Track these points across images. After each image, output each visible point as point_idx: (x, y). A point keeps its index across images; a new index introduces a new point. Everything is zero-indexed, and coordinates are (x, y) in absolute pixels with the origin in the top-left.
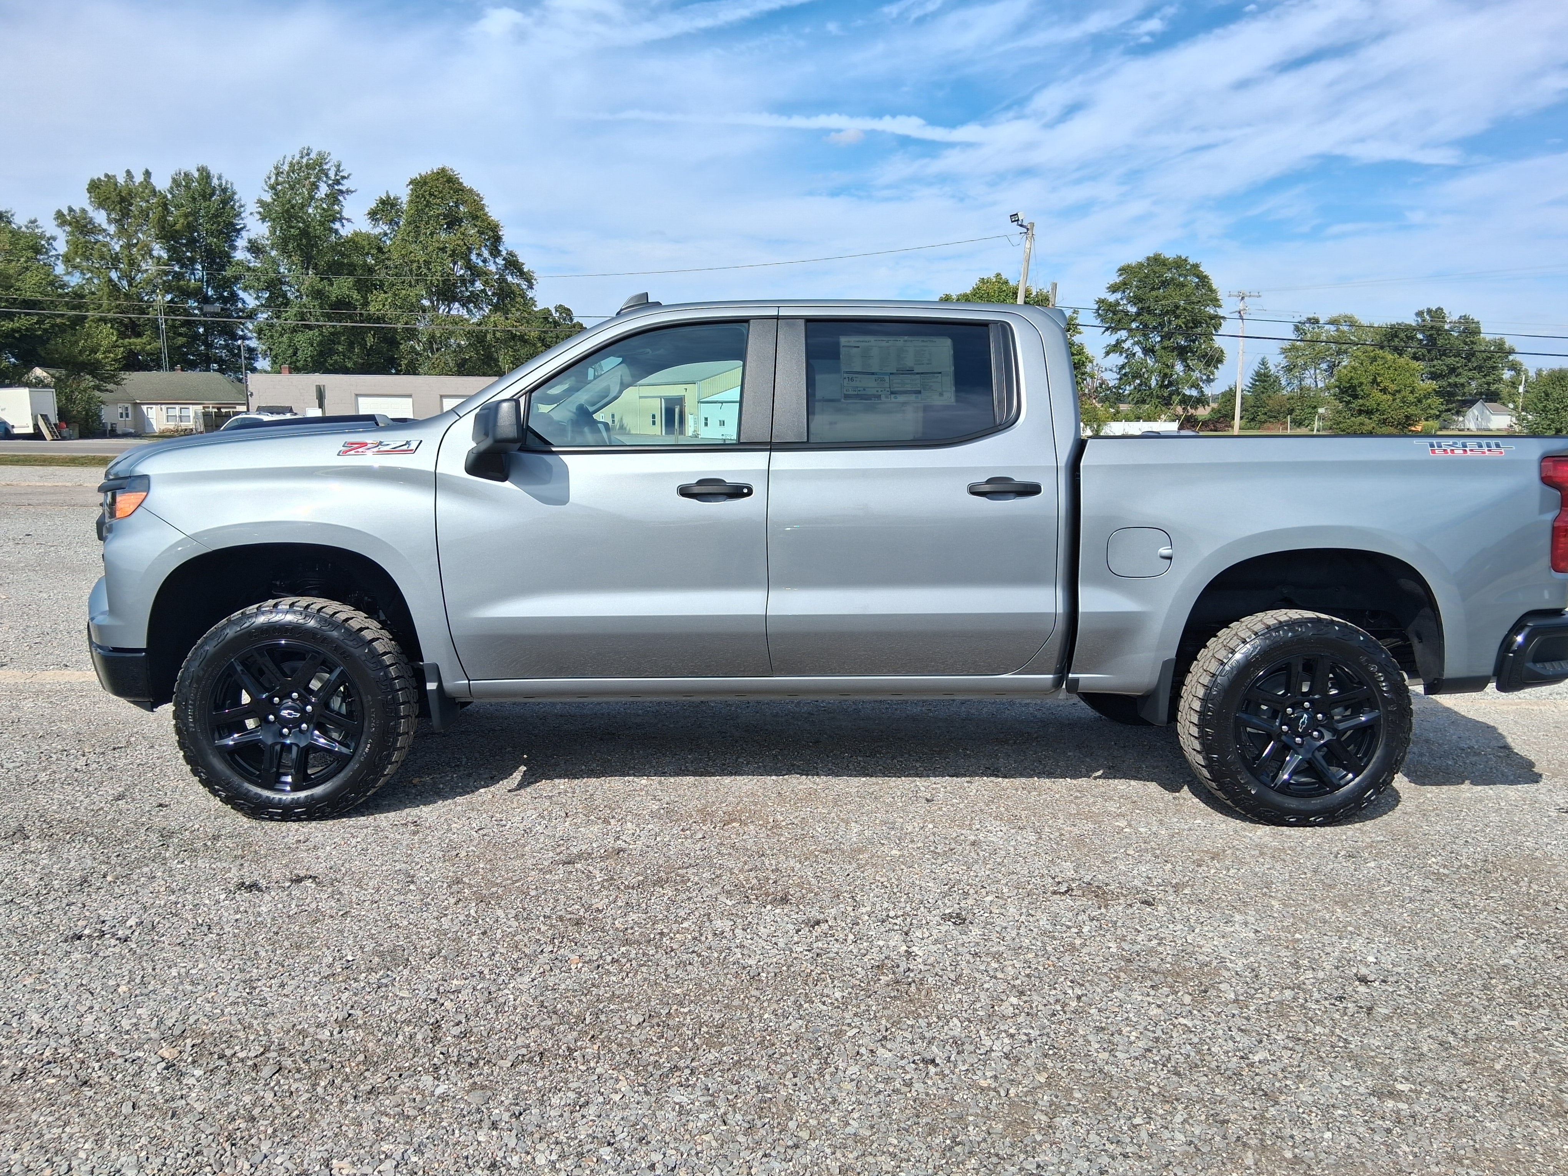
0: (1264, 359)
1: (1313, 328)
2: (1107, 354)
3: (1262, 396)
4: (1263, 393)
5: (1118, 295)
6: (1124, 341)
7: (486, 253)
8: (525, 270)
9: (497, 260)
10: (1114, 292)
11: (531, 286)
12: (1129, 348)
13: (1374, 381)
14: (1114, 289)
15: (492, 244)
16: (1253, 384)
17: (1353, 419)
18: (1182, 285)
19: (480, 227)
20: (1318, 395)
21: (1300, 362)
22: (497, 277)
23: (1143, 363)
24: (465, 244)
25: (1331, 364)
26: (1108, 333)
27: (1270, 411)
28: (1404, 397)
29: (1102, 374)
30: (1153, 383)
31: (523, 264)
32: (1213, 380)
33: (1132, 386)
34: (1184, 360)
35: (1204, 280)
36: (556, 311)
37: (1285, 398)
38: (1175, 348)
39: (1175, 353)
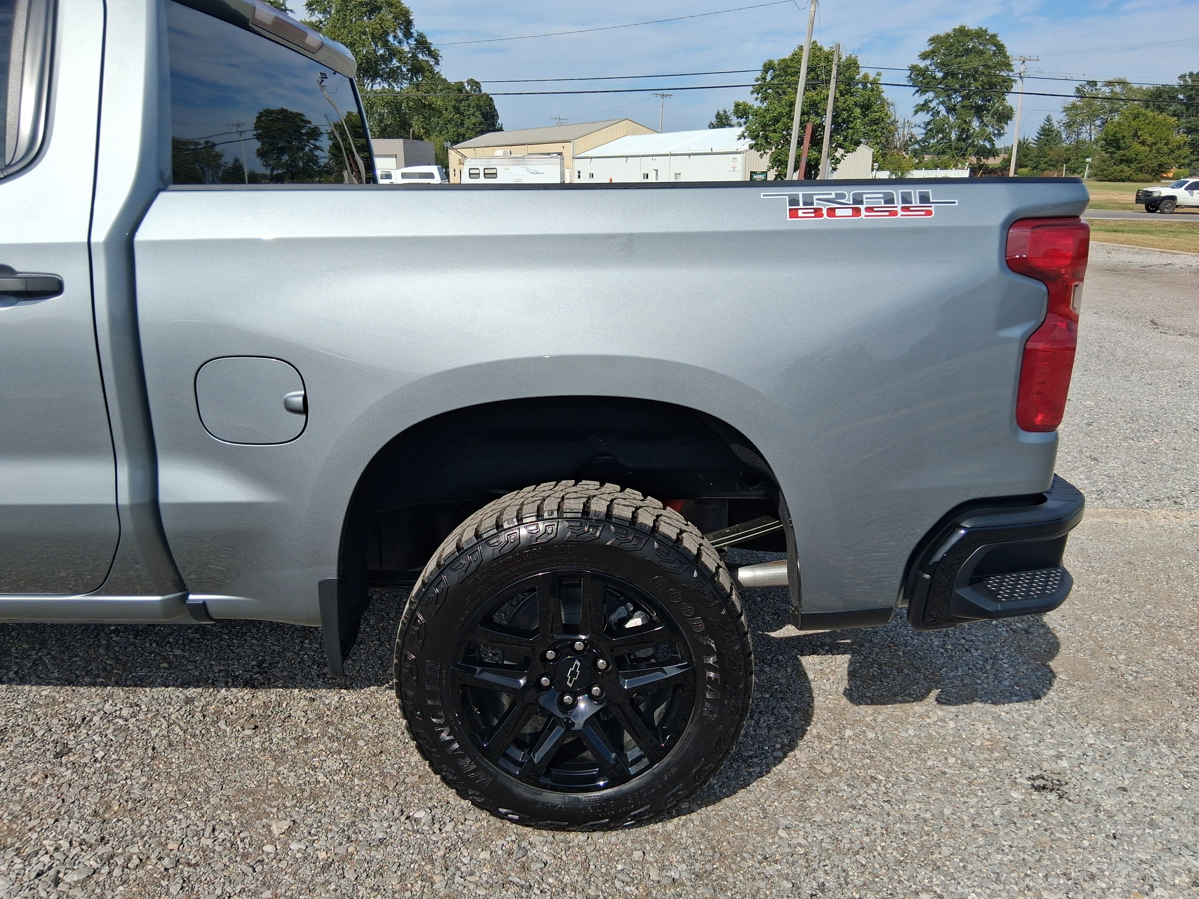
0: (1049, 116)
1: (1092, 91)
2: (916, 112)
3: (1045, 148)
4: (1045, 145)
5: (928, 62)
6: (931, 101)
7: (400, 35)
8: (432, 49)
9: (409, 41)
10: (924, 59)
11: (437, 63)
12: (934, 107)
13: (1136, 135)
14: (924, 56)
15: (405, 28)
16: (1038, 138)
17: (1115, 167)
18: (982, 53)
19: (395, 13)
20: (1090, 147)
21: (1079, 119)
22: (410, 55)
23: (945, 120)
24: (382, 27)
25: (1105, 121)
26: (917, 95)
27: (1050, 160)
28: (1158, 149)
29: (912, 130)
30: (953, 136)
31: (431, 44)
32: (1003, 134)
33: (936, 140)
34: (980, 118)
35: (1000, 48)
36: (468, 84)
37: (1064, 149)
38: (973, 107)
39: (972, 111)
